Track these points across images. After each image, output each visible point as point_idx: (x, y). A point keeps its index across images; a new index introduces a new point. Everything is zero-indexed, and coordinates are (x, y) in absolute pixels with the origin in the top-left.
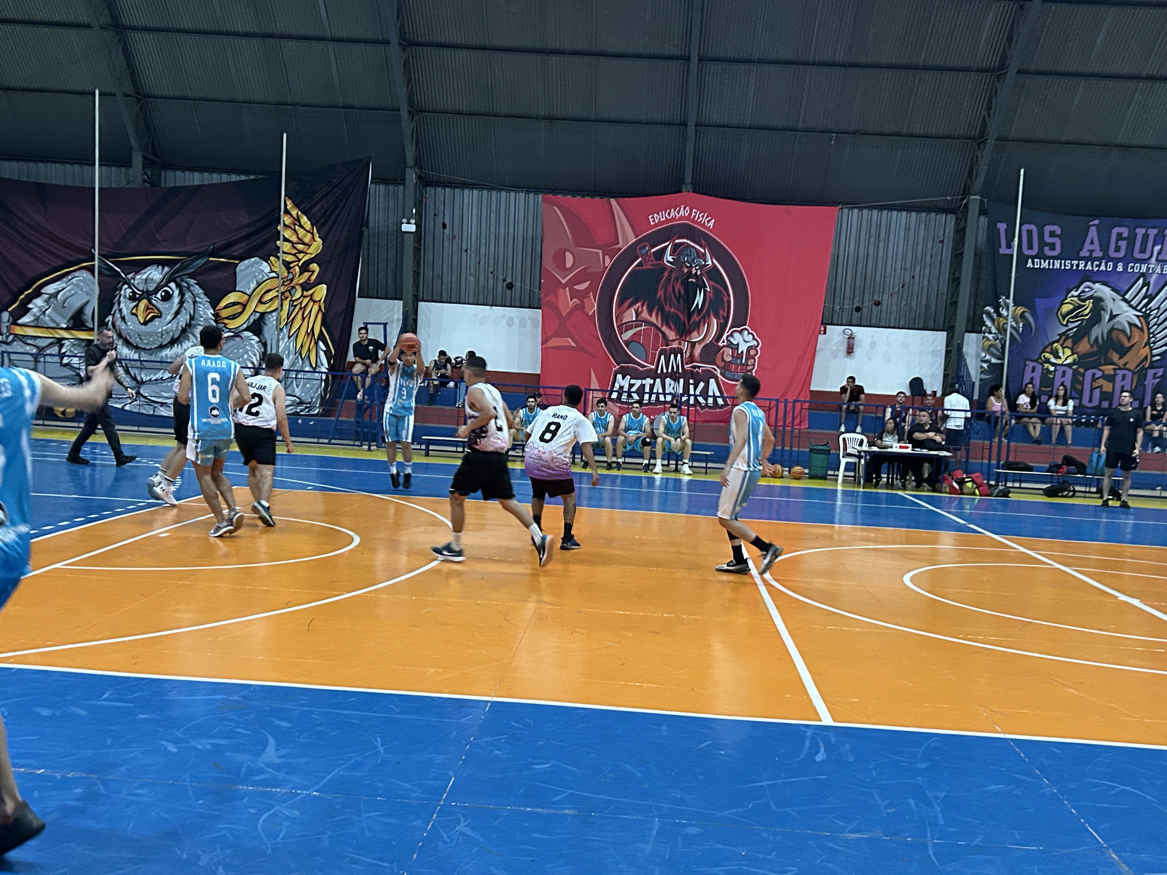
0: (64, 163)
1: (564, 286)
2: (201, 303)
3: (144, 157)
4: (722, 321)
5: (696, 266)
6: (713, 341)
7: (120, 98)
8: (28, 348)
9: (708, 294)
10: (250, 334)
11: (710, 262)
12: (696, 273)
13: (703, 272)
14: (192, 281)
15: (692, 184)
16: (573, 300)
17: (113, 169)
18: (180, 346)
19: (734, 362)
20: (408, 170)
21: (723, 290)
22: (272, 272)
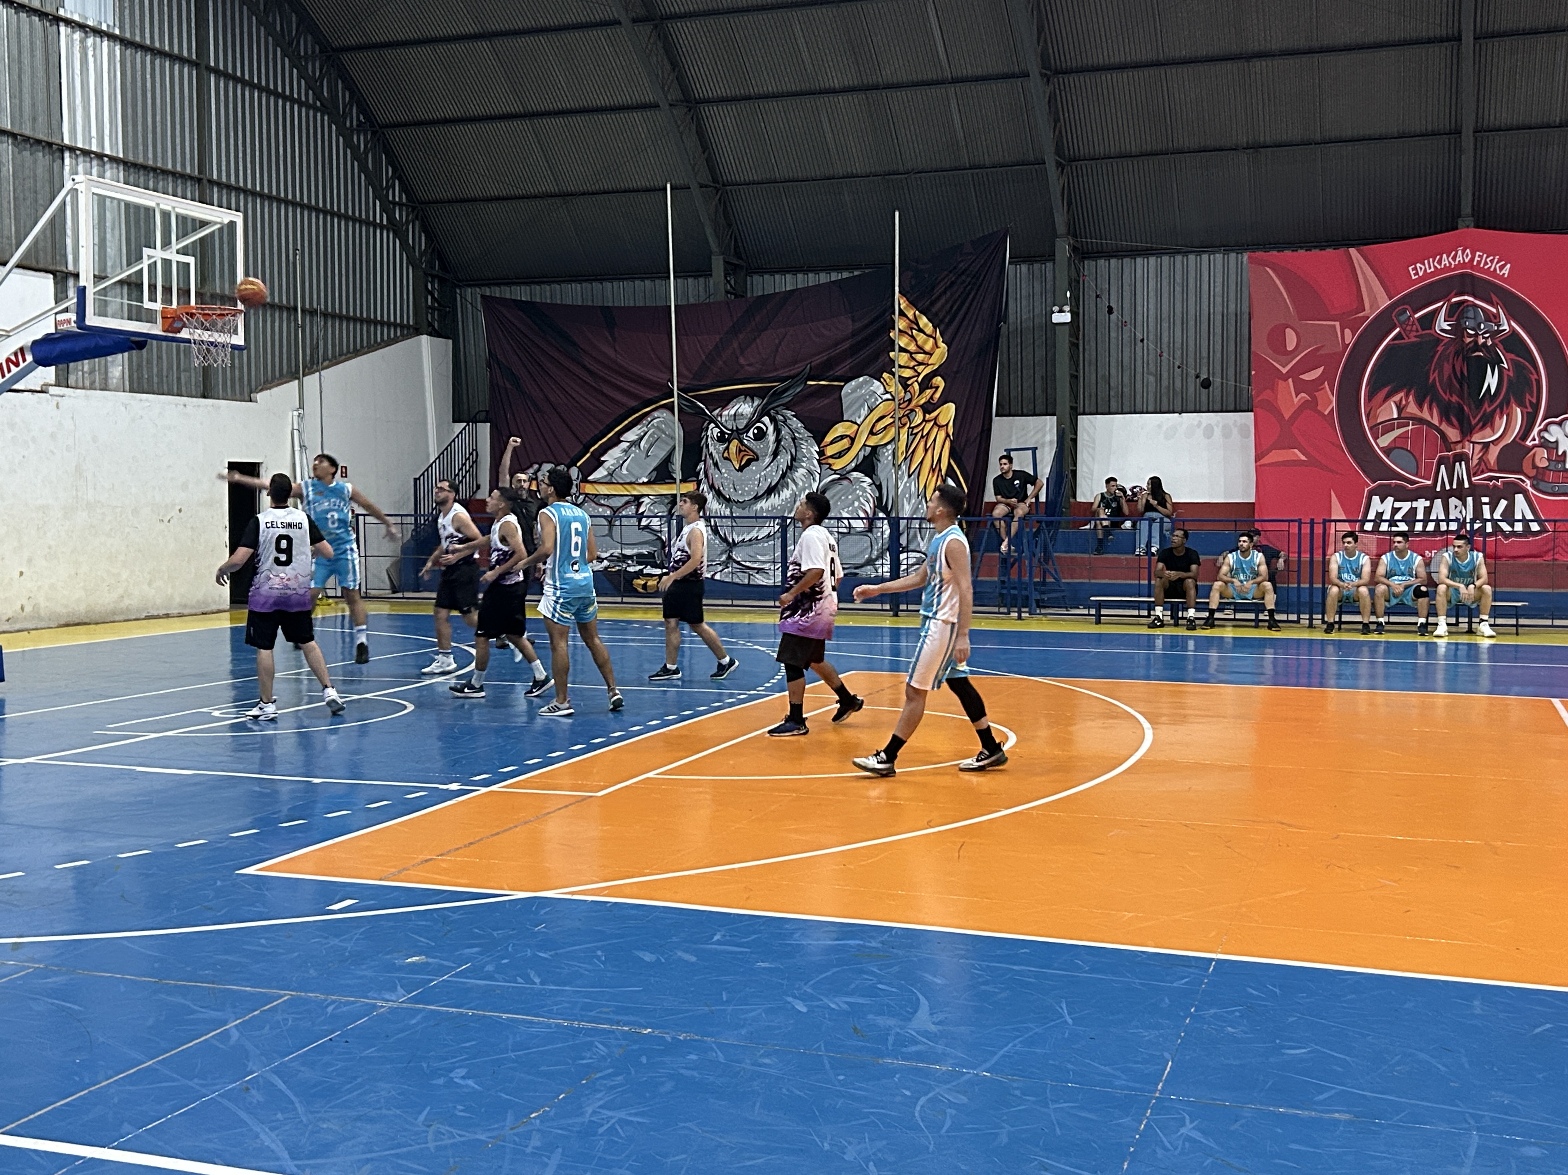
0: (633, 279)
1: (1285, 378)
2: (802, 439)
3: (726, 262)
4: (1530, 410)
5: (1483, 334)
6: (1517, 439)
7: (695, 190)
8: (600, 510)
9: (1505, 372)
10: (860, 475)
11: (1506, 327)
12: (1485, 343)
13: (1497, 341)
14: (789, 413)
15: (1473, 215)
16: (1299, 396)
17: (690, 280)
18: (777, 496)
19: (1550, 468)
20: (1059, 242)
21: (1529, 366)
22: (887, 392)
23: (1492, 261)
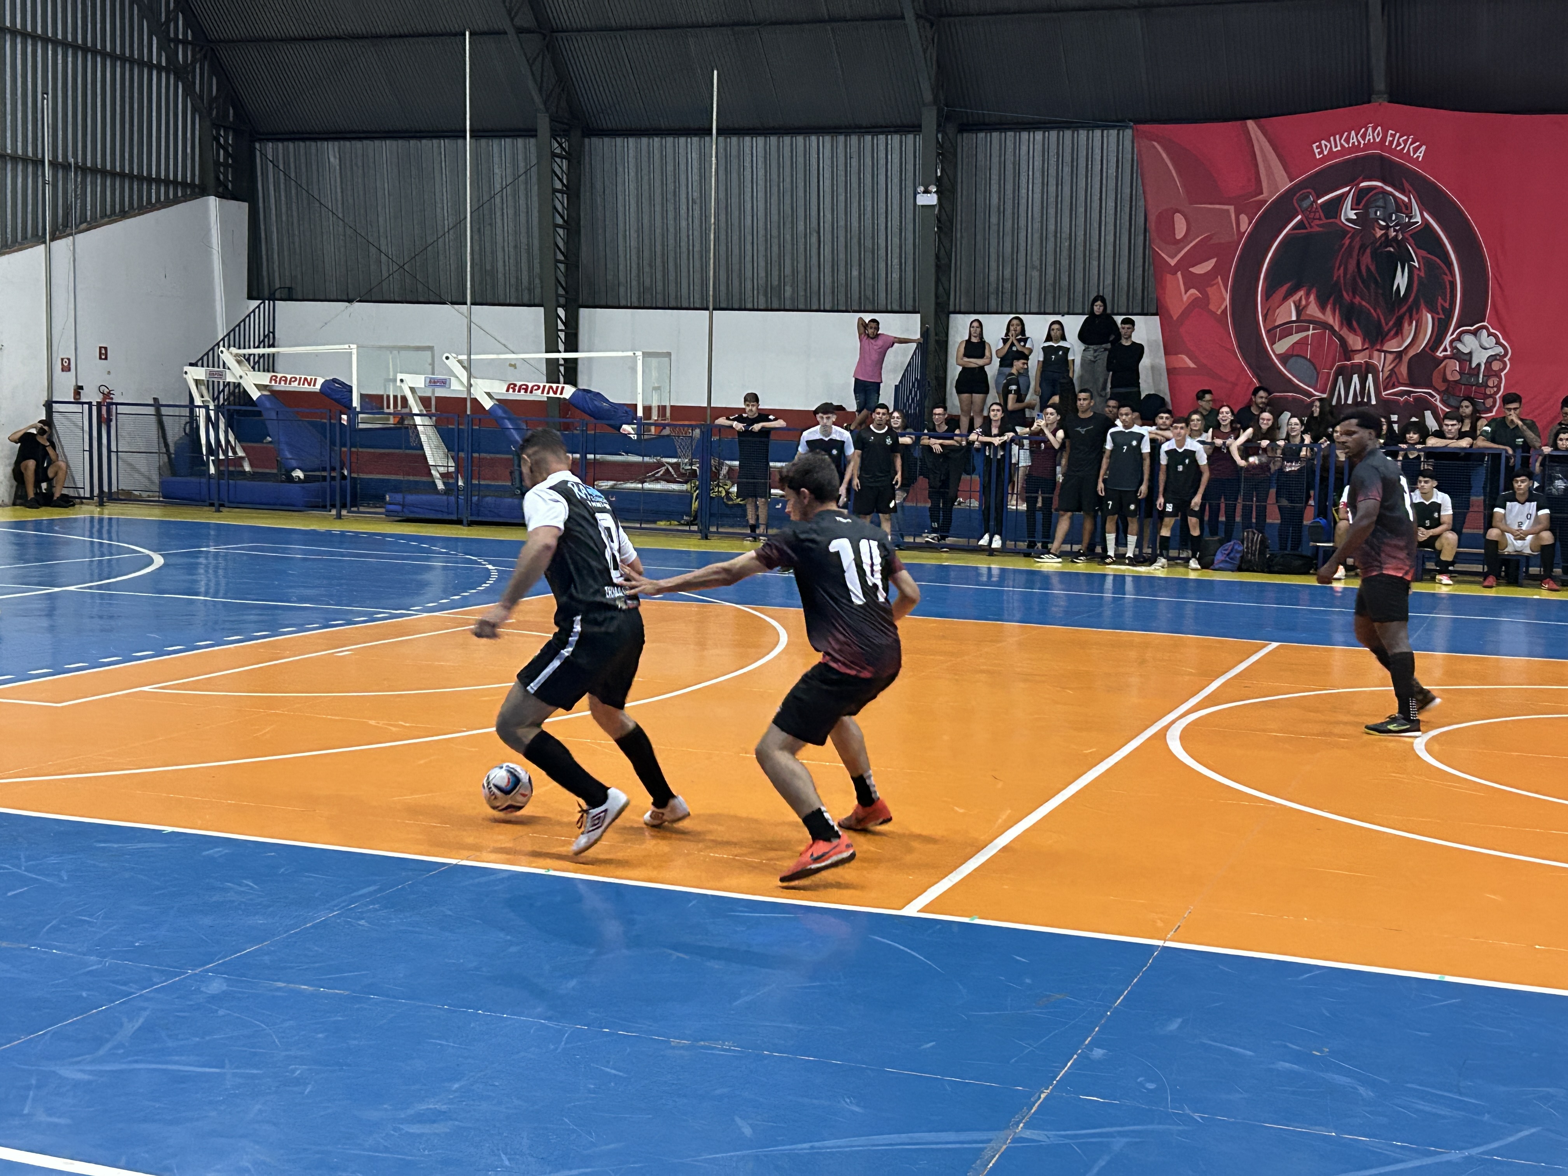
1: (1174, 271)
3: (554, 119)
4: (1442, 316)
5: (1395, 226)
6: (1427, 350)
7: (510, 35)
9: (1416, 272)
11: (1418, 219)
13: (1407, 235)
15: (1387, 87)
16: (1189, 293)
19: (1463, 382)
20: (925, 110)
21: (1441, 263)
23: (1405, 142)
